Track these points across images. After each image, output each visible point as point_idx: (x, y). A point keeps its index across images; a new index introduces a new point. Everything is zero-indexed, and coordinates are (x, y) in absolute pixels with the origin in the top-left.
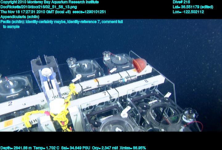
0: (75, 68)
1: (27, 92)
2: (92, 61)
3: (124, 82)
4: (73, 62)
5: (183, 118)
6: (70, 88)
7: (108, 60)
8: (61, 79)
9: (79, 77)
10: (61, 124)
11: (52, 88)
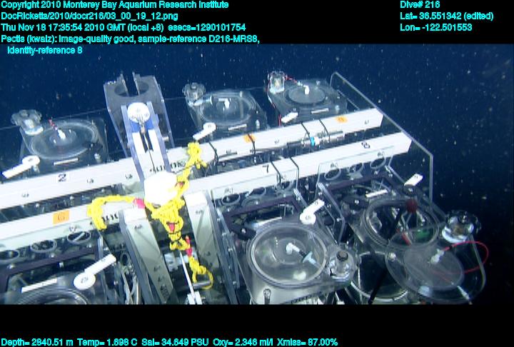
0: (202, 109)
1: (96, 155)
2: (241, 94)
3: (313, 144)
4: (198, 94)
5: (444, 234)
6: (189, 151)
7: (280, 94)
8: (170, 132)
9: (209, 128)
10: (167, 228)
11: (151, 148)
